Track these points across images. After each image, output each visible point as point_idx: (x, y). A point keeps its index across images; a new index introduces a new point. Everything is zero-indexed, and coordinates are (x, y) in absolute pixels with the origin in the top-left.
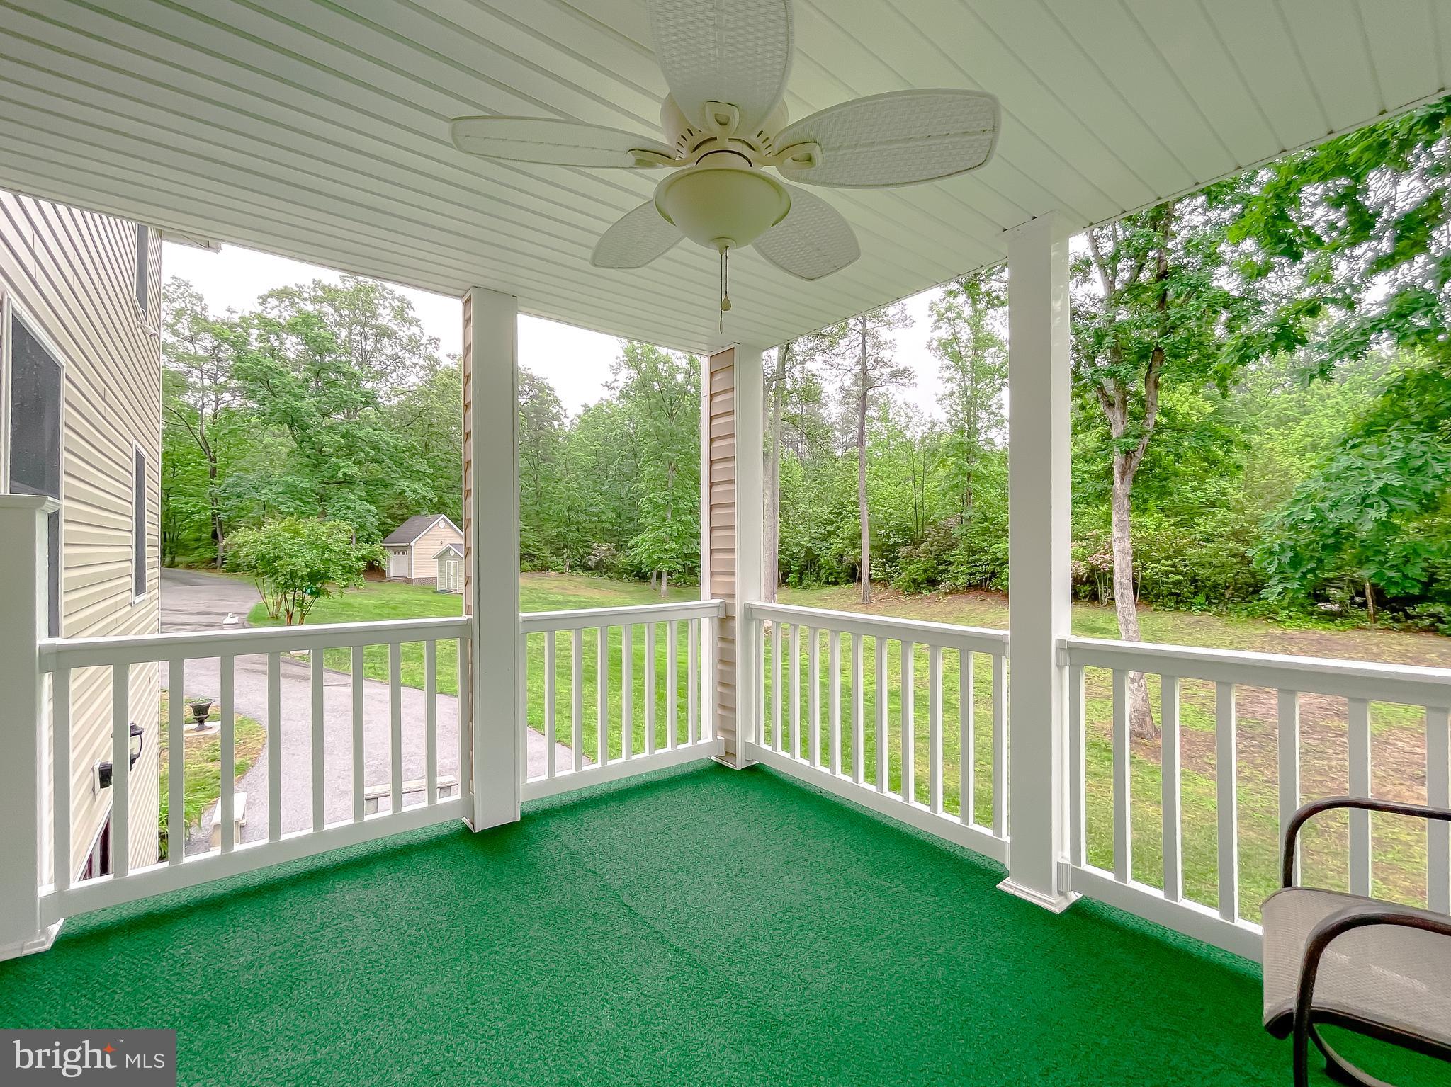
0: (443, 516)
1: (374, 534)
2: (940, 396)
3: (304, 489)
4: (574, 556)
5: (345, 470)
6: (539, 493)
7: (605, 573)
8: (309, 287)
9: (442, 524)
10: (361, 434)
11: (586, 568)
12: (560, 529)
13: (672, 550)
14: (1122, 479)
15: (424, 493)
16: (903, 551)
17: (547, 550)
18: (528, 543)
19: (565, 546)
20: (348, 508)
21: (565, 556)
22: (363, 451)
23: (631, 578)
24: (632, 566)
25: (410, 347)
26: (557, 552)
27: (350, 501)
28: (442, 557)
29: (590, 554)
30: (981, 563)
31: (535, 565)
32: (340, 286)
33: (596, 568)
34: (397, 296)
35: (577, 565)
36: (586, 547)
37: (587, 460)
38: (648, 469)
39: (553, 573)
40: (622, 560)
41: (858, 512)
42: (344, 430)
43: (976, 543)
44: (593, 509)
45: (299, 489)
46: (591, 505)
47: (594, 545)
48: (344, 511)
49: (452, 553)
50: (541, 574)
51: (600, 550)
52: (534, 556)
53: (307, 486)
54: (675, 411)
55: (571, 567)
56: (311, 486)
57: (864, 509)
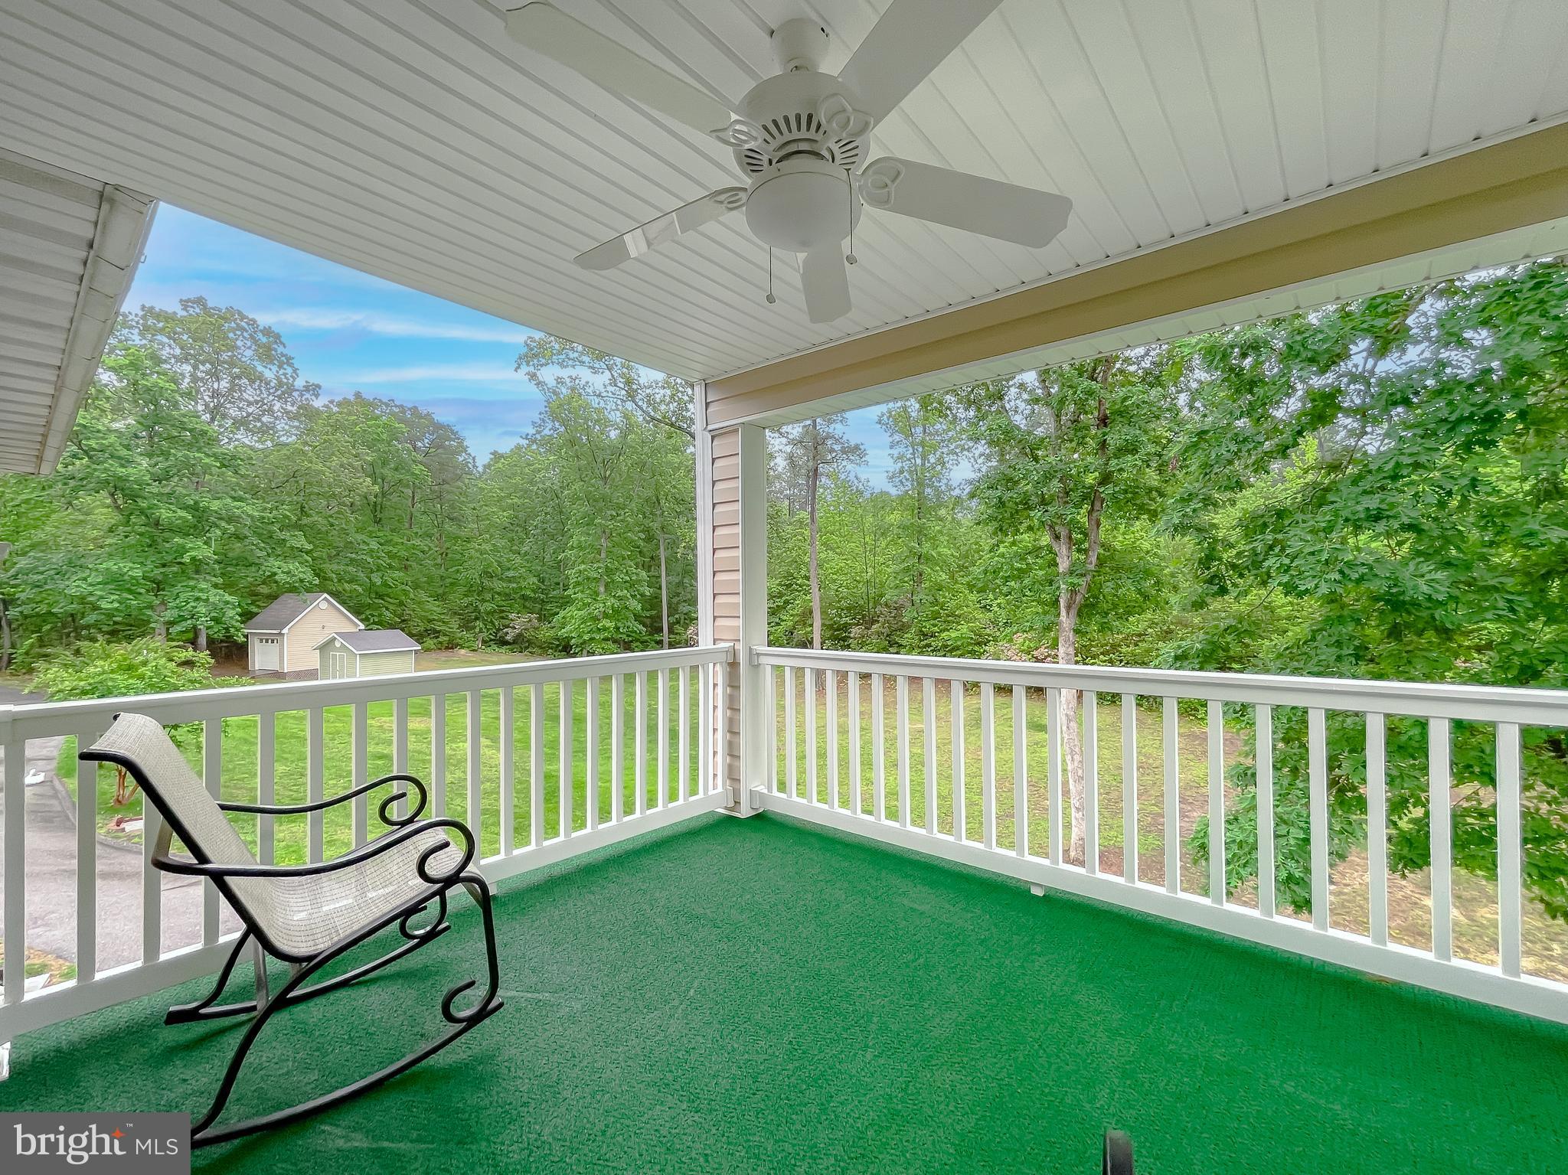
0: (326, 595)
1: (233, 627)
2: (891, 474)
3: (133, 578)
4: (488, 630)
5: (193, 553)
6: (444, 554)
7: (527, 648)
8: (136, 315)
9: (324, 605)
10: (215, 505)
11: (503, 643)
12: (470, 599)
13: (605, 629)
14: (1068, 613)
15: (301, 575)
16: (855, 631)
17: (454, 624)
18: (431, 617)
19: (477, 619)
20: (198, 599)
21: (477, 630)
22: (217, 526)
23: (556, 654)
24: (558, 639)
25: (279, 392)
26: (466, 626)
27: (201, 590)
28: (325, 648)
29: (507, 626)
30: (932, 648)
31: (441, 643)
32: (181, 313)
33: (515, 642)
34: (261, 328)
35: (491, 640)
36: (503, 618)
37: (503, 517)
38: (578, 537)
39: (463, 651)
40: (546, 633)
41: (809, 586)
42: (192, 502)
43: (928, 627)
44: (511, 574)
45: (126, 577)
46: (509, 569)
47: (512, 616)
48: (193, 604)
49: (338, 644)
50: (448, 653)
51: (520, 622)
52: (439, 632)
53: (138, 573)
54: (608, 473)
55: (484, 642)
56: (144, 572)
57: (814, 584)
